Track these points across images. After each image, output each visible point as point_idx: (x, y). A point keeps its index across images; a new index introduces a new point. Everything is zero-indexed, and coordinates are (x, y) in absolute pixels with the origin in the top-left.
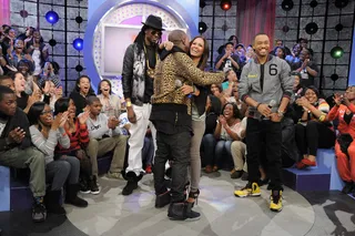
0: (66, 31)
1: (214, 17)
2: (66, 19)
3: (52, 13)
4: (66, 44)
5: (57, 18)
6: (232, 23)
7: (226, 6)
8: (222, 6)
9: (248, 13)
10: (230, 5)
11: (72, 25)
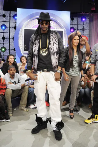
0: (10, 33)
1: (78, 24)
2: (10, 27)
3: (4, 25)
4: (10, 39)
5: (6, 27)
6: (86, 27)
7: (84, 19)
8: (82, 19)
9: (94, 22)
10: (86, 19)
11: (13, 30)
